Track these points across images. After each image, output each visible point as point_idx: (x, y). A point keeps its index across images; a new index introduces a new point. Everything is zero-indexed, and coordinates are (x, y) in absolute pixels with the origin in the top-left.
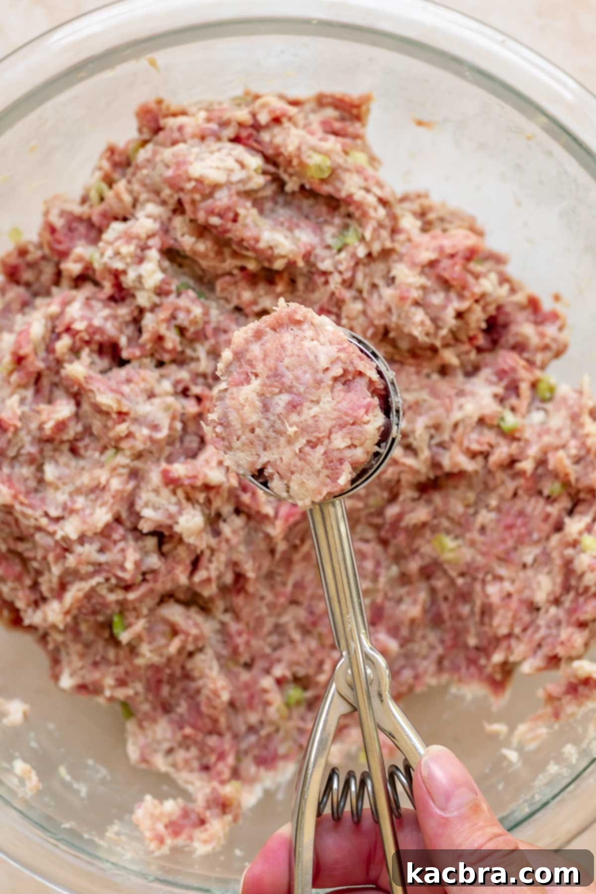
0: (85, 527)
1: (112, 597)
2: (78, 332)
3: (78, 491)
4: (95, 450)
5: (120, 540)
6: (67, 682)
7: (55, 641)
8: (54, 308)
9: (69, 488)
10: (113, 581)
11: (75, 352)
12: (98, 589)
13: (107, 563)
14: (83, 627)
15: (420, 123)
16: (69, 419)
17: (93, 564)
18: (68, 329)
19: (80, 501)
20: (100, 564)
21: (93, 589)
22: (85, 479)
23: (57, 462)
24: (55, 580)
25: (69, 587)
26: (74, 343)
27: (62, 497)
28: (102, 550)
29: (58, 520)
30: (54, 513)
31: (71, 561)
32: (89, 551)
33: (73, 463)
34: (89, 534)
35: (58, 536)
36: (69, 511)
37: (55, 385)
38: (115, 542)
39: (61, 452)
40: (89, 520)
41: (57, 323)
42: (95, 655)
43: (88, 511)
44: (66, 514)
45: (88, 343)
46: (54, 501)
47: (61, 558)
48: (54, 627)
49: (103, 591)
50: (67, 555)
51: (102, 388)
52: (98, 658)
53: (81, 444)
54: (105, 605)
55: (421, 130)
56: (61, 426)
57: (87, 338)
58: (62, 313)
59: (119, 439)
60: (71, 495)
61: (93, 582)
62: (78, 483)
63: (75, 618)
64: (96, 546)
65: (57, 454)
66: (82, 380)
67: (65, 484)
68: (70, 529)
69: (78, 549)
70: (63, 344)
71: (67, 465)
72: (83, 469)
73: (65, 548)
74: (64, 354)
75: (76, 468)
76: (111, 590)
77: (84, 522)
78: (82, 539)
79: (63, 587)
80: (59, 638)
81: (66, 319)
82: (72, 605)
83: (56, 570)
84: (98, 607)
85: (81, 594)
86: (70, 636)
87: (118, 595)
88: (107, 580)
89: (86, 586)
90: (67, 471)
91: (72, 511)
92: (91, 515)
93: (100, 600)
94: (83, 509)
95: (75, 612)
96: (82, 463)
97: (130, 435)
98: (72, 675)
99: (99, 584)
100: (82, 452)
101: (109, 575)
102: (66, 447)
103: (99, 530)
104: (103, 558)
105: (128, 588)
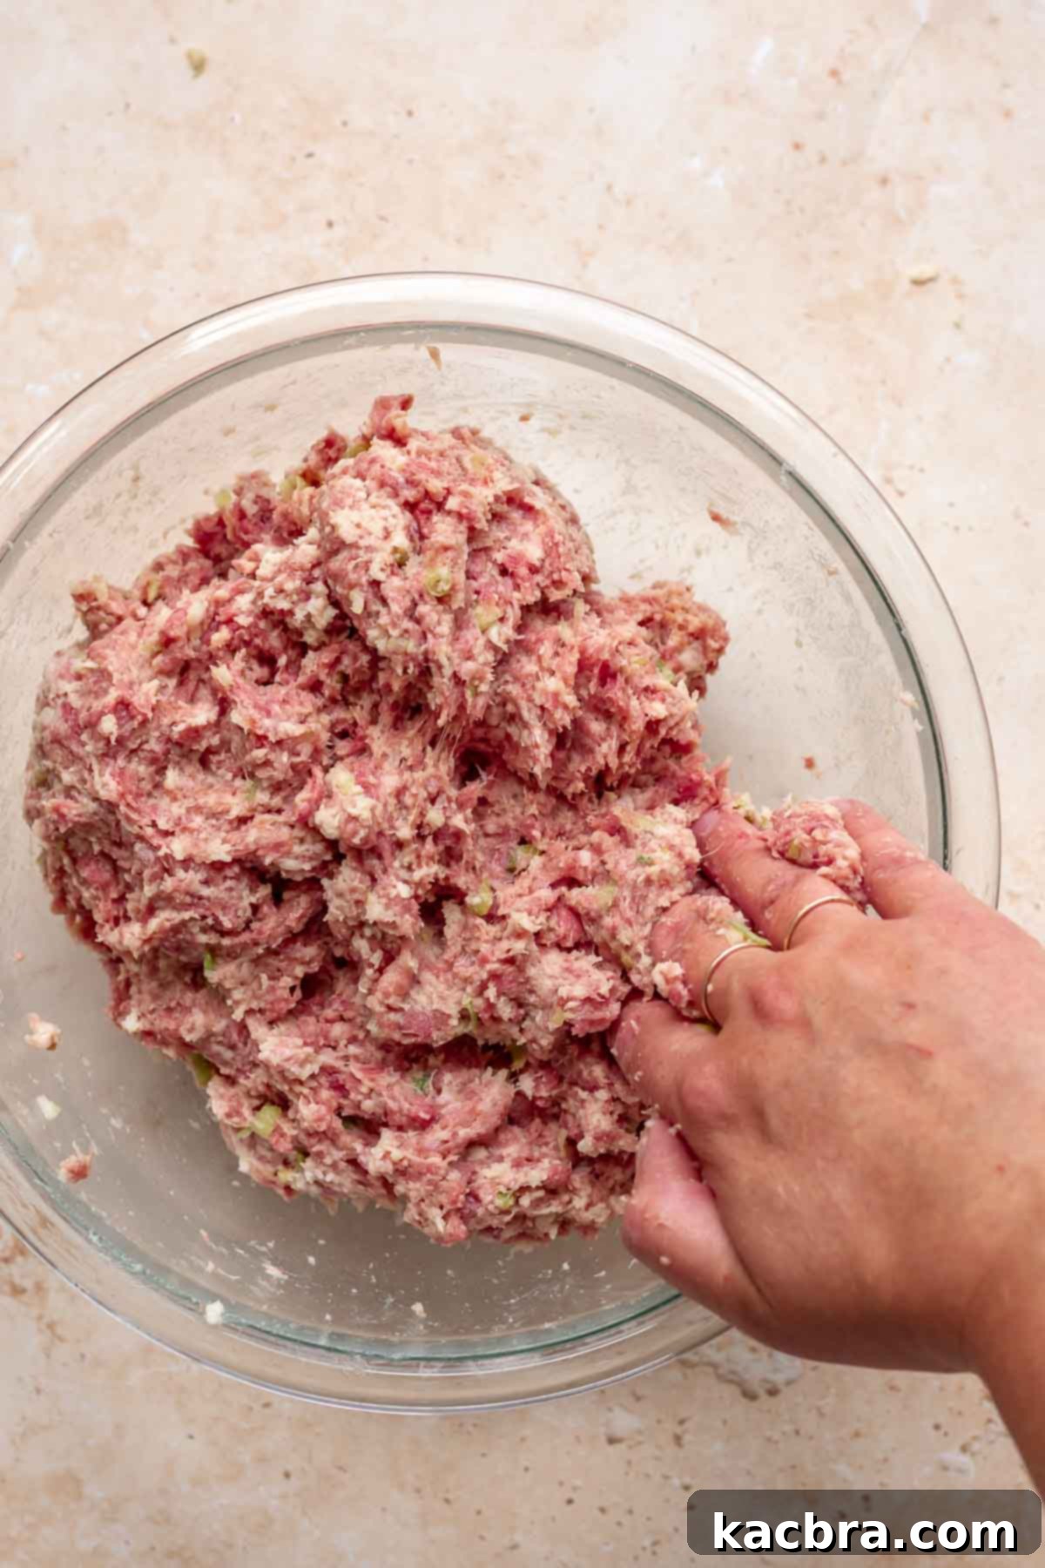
0: (195, 852)
1: (203, 939)
2: (240, 627)
3: (198, 809)
4: (229, 770)
5: (231, 878)
6: (132, 1023)
7: (128, 971)
8: (223, 593)
9: (190, 803)
10: (210, 921)
11: (231, 649)
12: (190, 924)
13: (208, 899)
14: (162, 964)
15: (716, 518)
16: (205, 728)
17: (192, 895)
18: (229, 621)
19: (198, 821)
20: (200, 898)
21: (184, 923)
22: (211, 800)
23: (182, 770)
24: (144, 901)
25: (157, 912)
26: (232, 639)
27: (177, 809)
28: (206, 882)
29: (167, 834)
30: (163, 824)
31: (168, 884)
32: (191, 879)
33: (201, 776)
34: (198, 860)
35: (161, 853)
36: (183, 828)
37: (201, 681)
38: (225, 878)
39: (190, 761)
40: (202, 845)
41: (221, 610)
42: (171, 1000)
43: (203, 835)
44: (177, 830)
45: (247, 644)
46: (167, 812)
47: (156, 878)
48: (128, 953)
49: (196, 930)
50: (166, 875)
51: (247, 702)
52: (173, 1004)
53: (214, 759)
54: (192, 944)
55: (716, 526)
56: (195, 733)
57: (246, 638)
58: (230, 600)
59: (257, 766)
60: (189, 810)
61: (186, 915)
62: (201, 801)
63: (155, 950)
64: (201, 876)
65: (184, 761)
66: (227, 688)
67: (185, 797)
68: (178, 847)
69: (180, 873)
70: (221, 636)
71: (192, 777)
72: (211, 786)
73: (167, 866)
74: (218, 649)
75: (203, 782)
76: (204, 930)
77: (196, 845)
78: (187, 863)
79: (151, 910)
80: (134, 968)
81: (233, 608)
82: (154, 933)
83: (149, 891)
84: (184, 945)
85: (168, 925)
86: (145, 969)
87: (212, 938)
88: (204, 917)
89: (177, 917)
90: (191, 783)
91: (185, 829)
92: (206, 840)
93: (188, 937)
94: (199, 831)
95: (155, 943)
96: (210, 779)
97: (267, 763)
98: (141, 1016)
99: (192, 919)
100: (213, 767)
101: (207, 913)
102: (195, 757)
103: (208, 862)
104: (206, 892)
105: (224, 933)
